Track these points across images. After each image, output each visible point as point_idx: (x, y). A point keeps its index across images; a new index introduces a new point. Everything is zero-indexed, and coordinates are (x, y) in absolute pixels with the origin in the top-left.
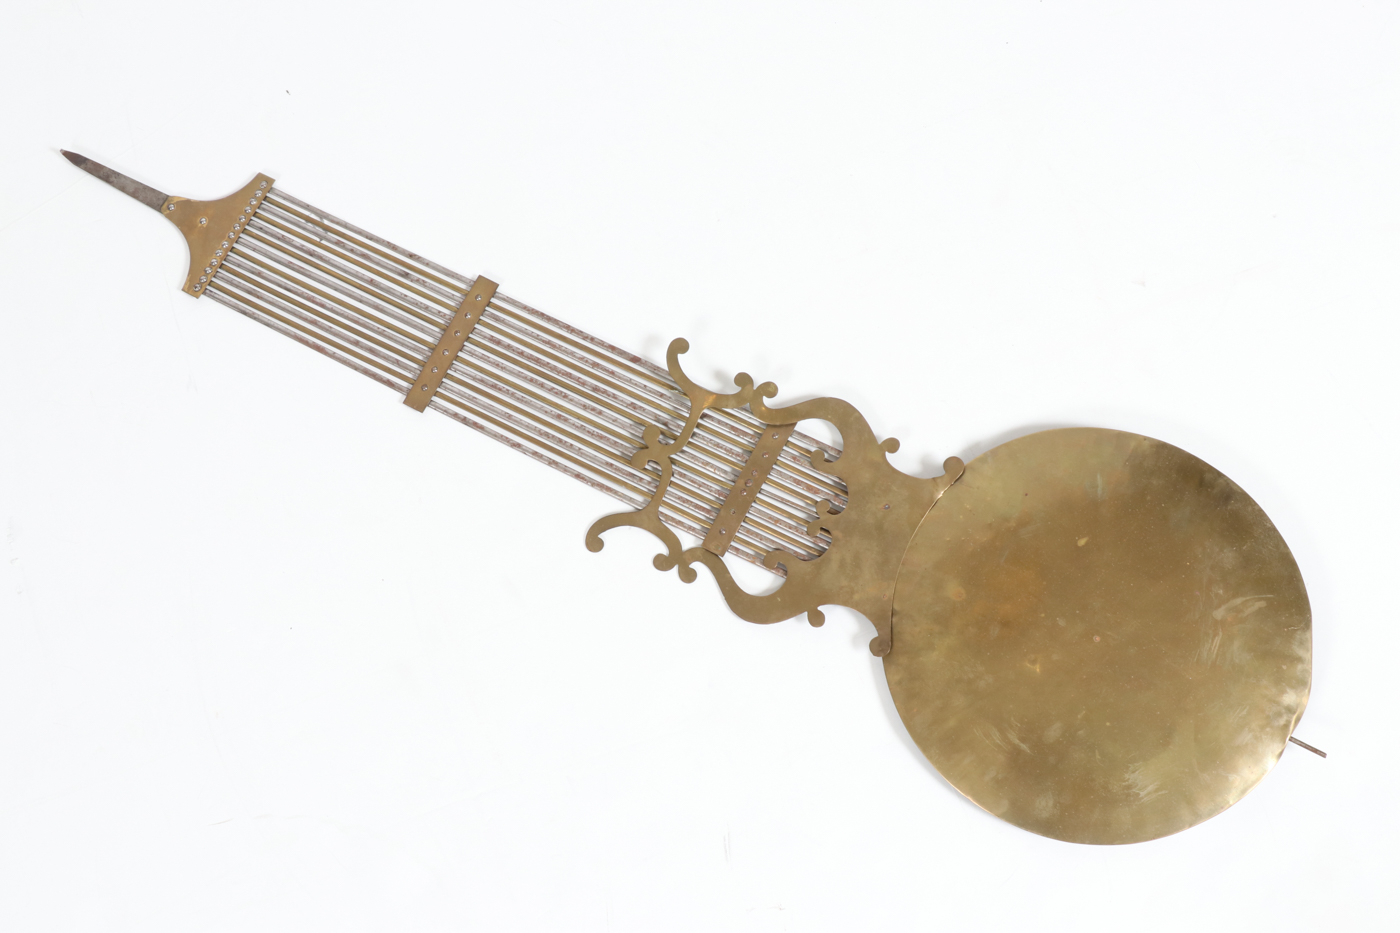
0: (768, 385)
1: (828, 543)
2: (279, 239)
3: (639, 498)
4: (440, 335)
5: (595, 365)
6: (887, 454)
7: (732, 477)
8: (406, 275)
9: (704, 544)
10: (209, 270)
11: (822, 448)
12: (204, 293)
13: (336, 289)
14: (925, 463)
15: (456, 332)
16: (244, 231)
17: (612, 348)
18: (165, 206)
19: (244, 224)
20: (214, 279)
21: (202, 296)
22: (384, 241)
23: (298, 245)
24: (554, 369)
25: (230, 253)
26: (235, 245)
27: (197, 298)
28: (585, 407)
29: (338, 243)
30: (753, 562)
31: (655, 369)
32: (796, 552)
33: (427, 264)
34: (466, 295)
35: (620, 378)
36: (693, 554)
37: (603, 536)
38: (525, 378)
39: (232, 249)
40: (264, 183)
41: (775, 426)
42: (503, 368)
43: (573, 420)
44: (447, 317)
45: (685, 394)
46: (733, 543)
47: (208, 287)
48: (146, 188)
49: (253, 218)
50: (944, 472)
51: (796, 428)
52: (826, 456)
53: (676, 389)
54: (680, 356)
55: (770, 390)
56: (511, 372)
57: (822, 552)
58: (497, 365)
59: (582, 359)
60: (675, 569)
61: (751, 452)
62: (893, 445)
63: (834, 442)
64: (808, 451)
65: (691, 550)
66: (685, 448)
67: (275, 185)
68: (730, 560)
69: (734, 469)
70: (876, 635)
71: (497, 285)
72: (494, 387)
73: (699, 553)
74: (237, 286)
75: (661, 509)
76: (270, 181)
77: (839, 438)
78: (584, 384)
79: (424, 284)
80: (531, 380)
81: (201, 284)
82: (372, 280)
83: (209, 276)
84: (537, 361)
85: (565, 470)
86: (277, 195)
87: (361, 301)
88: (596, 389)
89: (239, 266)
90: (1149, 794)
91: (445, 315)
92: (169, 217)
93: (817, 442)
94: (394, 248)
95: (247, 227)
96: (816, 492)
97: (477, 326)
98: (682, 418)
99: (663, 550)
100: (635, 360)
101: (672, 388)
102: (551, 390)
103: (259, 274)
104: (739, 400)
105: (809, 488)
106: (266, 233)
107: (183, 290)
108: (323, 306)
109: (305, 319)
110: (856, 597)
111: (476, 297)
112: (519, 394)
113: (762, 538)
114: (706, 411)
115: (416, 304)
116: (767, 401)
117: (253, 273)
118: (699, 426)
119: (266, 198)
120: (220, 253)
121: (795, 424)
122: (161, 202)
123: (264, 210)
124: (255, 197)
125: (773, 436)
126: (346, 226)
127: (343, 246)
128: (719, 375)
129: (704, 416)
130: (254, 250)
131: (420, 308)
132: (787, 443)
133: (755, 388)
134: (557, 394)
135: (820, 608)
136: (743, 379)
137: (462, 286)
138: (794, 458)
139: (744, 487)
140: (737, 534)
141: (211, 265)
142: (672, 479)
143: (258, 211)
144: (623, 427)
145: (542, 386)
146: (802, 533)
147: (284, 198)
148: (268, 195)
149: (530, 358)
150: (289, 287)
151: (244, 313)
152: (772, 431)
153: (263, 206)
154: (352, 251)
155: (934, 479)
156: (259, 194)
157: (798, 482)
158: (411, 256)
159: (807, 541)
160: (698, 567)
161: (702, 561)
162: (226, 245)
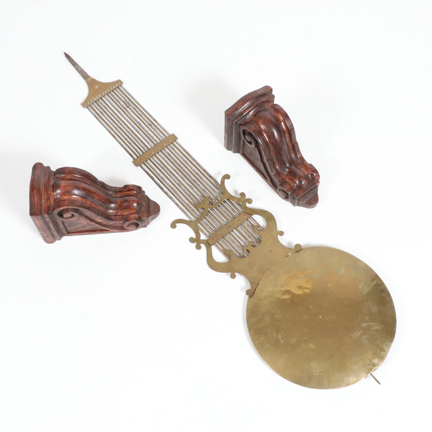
0: (250, 199)
1: (247, 255)
2: (117, 100)
3: (193, 218)
4: (153, 147)
5: (197, 174)
6: (279, 235)
7: (226, 223)
8: (150, 125)
9: (207, 240)
10: (91, 101)
11: (258, 226)
12: (87, 107)
13: (127, 121)
14: (289, 244)
15: (158, 147)
16: (107, 94)
17: (205, 171)
18: (87, 78)
19: (108, 92)
20: (91, 105)
21: (86, 108)
22: (148, 113)
23: (122, 104)
24: (184, 170)
25: (100, 99)
26: (103, 97)
27: (84, 108)
28: (188, 185)
29: (134, 108)
30: (221, 252)
31: (216, 182)
32: (236, 254)
33: (159, 125)
34: (166, 138)
35: (203, 180)
36: (203, 242)
37: (177, 225)
38: (173, 169)
39: (101, 98)
40: (120, 83)
42: (168, 164)
43: (183, 187)
44: (158, 142)
45: (223, 193)
46: (216, 243)
47: (89, 106)
48: (84, 72)
49: (112, 92)
50: (294, 248)
51: (253, 216)
52: (259, 229)
53: (220, 190)
54: (226, 180)
55: (250, 201)
56: (170, 166)
57: (244, 257)
58: (166, 162)
59: (194, 170)
60: (195, 244)
61: (235, 218)
62: (282, 233)
63: (263, 226)
64: (254, 225)
65: (203, 240)
66: (214, 209)
67: (122, 85)
68: (214, 248)
69: (227, 221)
70: (250, 288)
71: (177, 139)
72: (162, 168)
73: (205, 242)
74: (98, 109)
75: (198, 224)
76: (122, 83)
77: (265, 225)
78: (191, 178)
79: (155, 130)
80: (175, 171)
81: (87, 104)
82: (139, 123)
83: (91, 103)
84: (180, 165)
85: (174, 201)
86: (122, 88)
87: (133, 128)
88: (194, 181)
89: (101, 104)
90: (316, 372)
91: (157, 141)
92: (87, 82)
93: (258, 223)
94: (151, 116)
95: (109, 93)
96: (250, 238)
97: (165, 148)
98: (217, 199)
99: (194, 236)
100: (211, 177)
102: (180, 176)
103: (106, 108)
104: (238, 201)
105: (249, 236)
106: (114, 97)
107: (81, 104)
108: (121, 124)
109: (114, 126)
110: (249, 274)
111: (169, 140)
112: (169, 173)
113: (227, 245)
114: (226, 200)
115: (150, 135)
116: (248, 205)
117: (104, 107)
118: (222, 204)
119: (118, 87)
120: (97, 98)
121: (253, 215)
122: (86, 77)
123: (116, 90)
124: (115, 86)
125: (244, 216)
126: (139, 104)
127: (135, 110)
128: (236, 192)
129: (225, 202)
130: (108, 101)
131: (151, 136)
132: (247, 220)
133: (245, 199)
134: (181, 177)
135: (236, 273)
136: (243, 195)
137: (167, 135)
138: (248, 225)
139: (228, 227)
140: (219, 241)
141: (93, 100)
142: (206, 217)
143: (114, 90)
144: (197, 195)
145: (177, 173)
146: (240, 249)
147: (124, 90)
148: (119, 87)
149: (178, 164)
150: (113, 115)
151: (96, 118)
152: (245, 214)
153: (116, 89)
154: (137, 112)
155: (290, 248)
156: (117, 85)
157: (246, 233)
158: (155, 120)
159: (241, 252)
160: (203, 246)
161: (205, 245)
162: (100, 96)
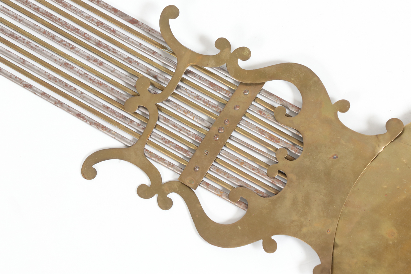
0: (243, 49)
1: (284, 184)
3: (129, 137)
5: (99, 24)
6: (339, 113)
7: (208, 124)
9: (180, 178)
11: (285, 105)
14: (371, 123)
17: (115, 11)
24: (64, 24)
28: (88, 58)
30: (220, 196)
31: (150, 30)
32: (256, 190)
35: (119, 36)
36: (171, 186)
37: (96, 166)
38: (39, 31)
41: (246, 84)
42: (21, 21)
43: (78, 68)
45: (173, 53)
46: (204, 179)
50: (386, 131)
51: (265, 87)
52: (288, 112)
53: (166, 48)
54: (171, 21)
55: (244, 53)
56: (27, 25)
57: (278, 191)
58: (16, 18)
59: (88, 18)
60: (155, 198)
61: (225, 105)
62: (344, 106)
63: (295, 101)
64: (273, 107)
65: (169, 183)
66: (170, 98)
68: (201, 193)
69: (209, 118)
70: (319, 263)
72: (12, 35)
73: (176, 186)
75: (147, 147)
77: (299, 98)
78: (89, 39)
80: (44, 33)
84: (51, 16)
85: (69, 109)
88: (98, 44)
93: (281, 100)
96: (277, 141)
98: (169, 72)
99: (146, 181)
100: (134, 21)
101: (163, 47)
102: (60, 42)
104: (217, 61)
105: (271, 138)
110: (304, 230)
112: (33, 43)
113: (229, 176)
114: (190, 68)
116: (241, 64)
118: (183, 80)
121: (263, 84)
125: (244, 92)
128: (203, 39)
129: (187, 72)
132: (256, 99)
133: (232, 51)
134: (66, 45)
135: (273, 237)
136: (223, 43)
138: (261, 112)
139: (217, 133)
140: (208, 172)
142: (158, 123)
144: (120, 77)
145: (53, 38)
146: (263, 174)
149: (44, 13)
152: (243, 88)
155: (377, 136)
157: (262, 132)
159: (266, 181)
160: (174, 196)
161: (178, 193)
